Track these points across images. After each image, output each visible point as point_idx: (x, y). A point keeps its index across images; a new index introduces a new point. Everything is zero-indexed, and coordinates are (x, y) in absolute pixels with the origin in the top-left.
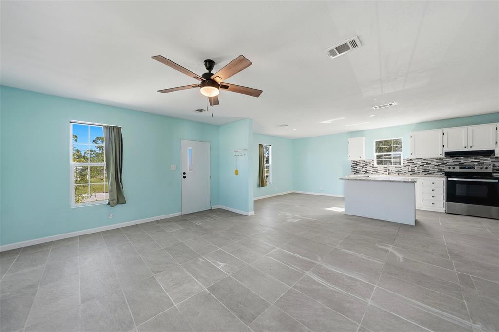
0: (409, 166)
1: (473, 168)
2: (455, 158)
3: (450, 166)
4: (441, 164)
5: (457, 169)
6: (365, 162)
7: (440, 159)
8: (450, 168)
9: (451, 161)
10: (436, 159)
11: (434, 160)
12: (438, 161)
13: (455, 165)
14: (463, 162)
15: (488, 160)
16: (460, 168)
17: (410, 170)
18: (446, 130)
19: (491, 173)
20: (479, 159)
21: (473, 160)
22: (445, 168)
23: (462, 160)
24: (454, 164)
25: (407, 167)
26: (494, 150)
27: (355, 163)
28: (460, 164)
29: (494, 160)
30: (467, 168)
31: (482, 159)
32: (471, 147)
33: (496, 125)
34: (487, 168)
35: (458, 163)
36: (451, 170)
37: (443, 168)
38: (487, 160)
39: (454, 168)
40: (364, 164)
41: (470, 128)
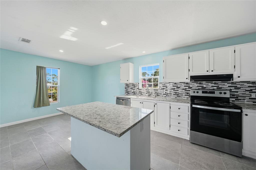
0: (164, 89)
1: (214, 93)
2: (199, 82)
3: (195, 91)
4: (188, 88)
5: (200, 94)
6: (134, 85)
7: (187, 83)
8: (194, 92)
9: (195, 85)
10: (184, 83)
11: (183, 84)
12: (186, 85)
13: (199, 89)
14: (205, 86)
15: (226, 85)
16: (203, 92)
17: (164, 93)
18: (191, 54)
19: (228, 99)
20: (217, 84)
21: (213, 85)
22: (190, 92)
23: (205, 84)
24: (197, 88)
25: (162, 90)
26: (232, 75)
27: (127, 85)
28: (203, 88)
29: (230, 85)
30: (208, 93)
31: (221, 84)
32: (212, 71)
33: (235, 48)
34: (225, 93)
35: (201, 88)
36: (196, 94)
37: (189, 92)
38: (224, 85)
39: (198, 92)
40: (133, 87)
41: (212, 51)
